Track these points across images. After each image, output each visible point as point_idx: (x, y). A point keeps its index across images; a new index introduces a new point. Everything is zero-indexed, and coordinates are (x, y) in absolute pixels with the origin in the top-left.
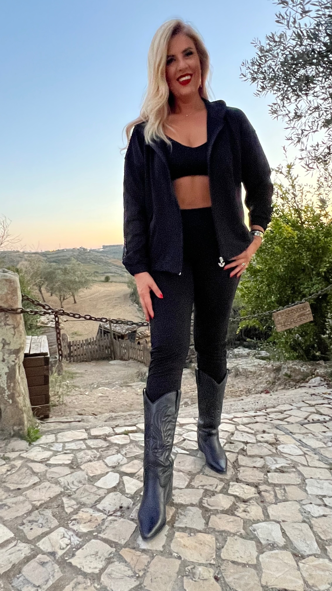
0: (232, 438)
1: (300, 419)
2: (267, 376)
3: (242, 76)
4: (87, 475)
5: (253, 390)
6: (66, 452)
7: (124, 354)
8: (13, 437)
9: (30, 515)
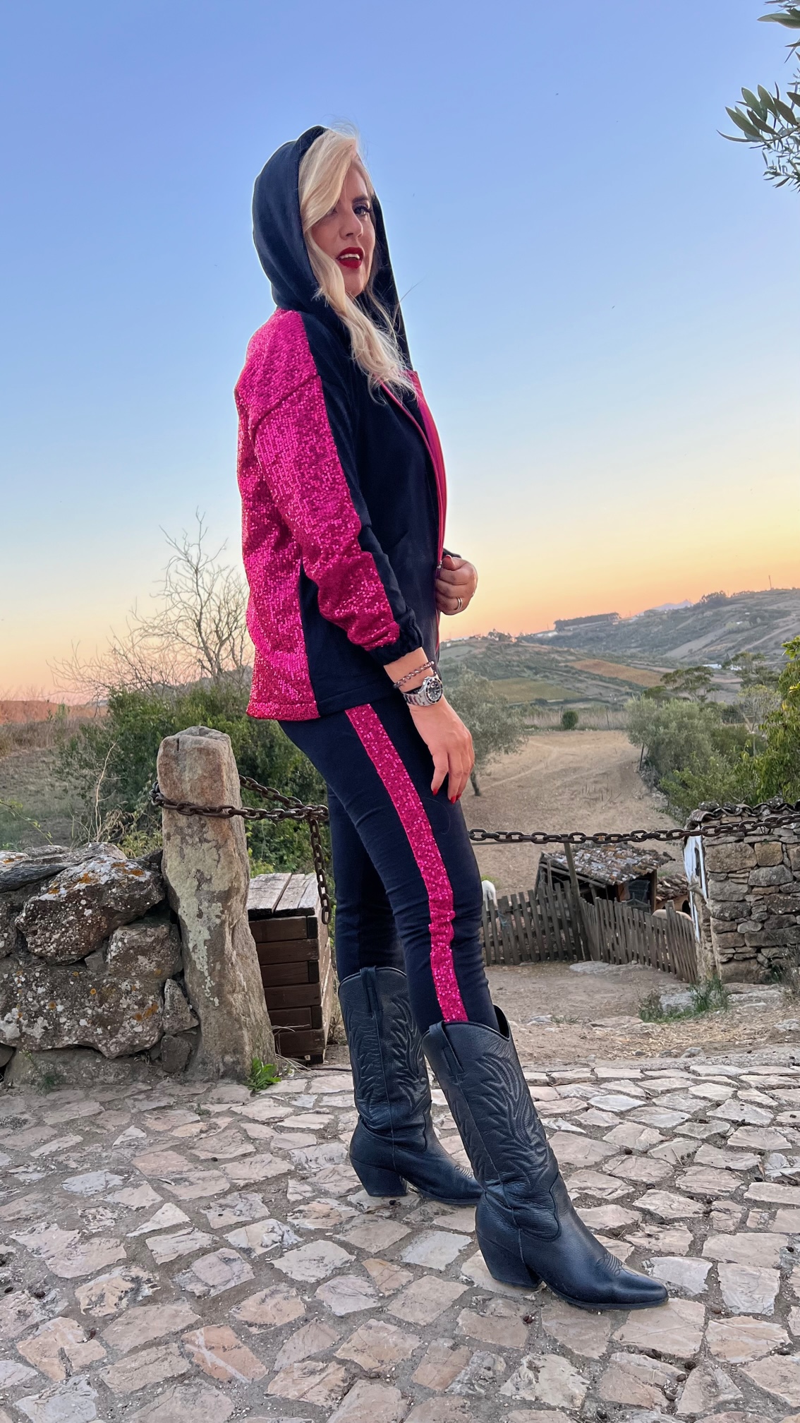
0: (709, 1113)
6: (317, 1109)
7: (613, 945)
8: (222, 1077)
9: (224, 1197)
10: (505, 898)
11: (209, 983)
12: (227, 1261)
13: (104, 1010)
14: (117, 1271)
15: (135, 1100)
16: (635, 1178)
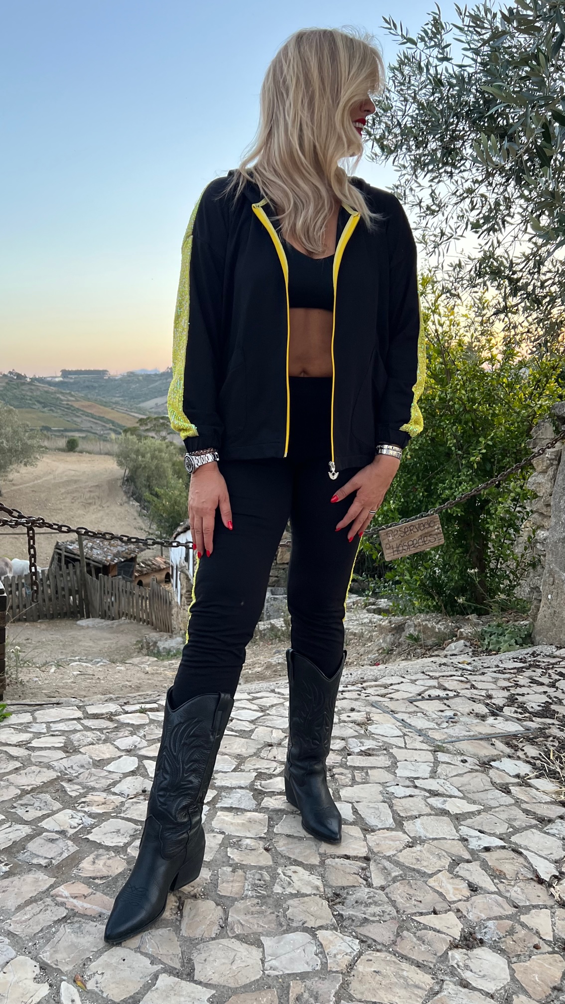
1: (411, 695)
2: (381, 640)
4: (91, 759)
5: (355, 663)
6: (51, 733)
7: (109, 607)
9: (21, 799)
12: (52, 841)
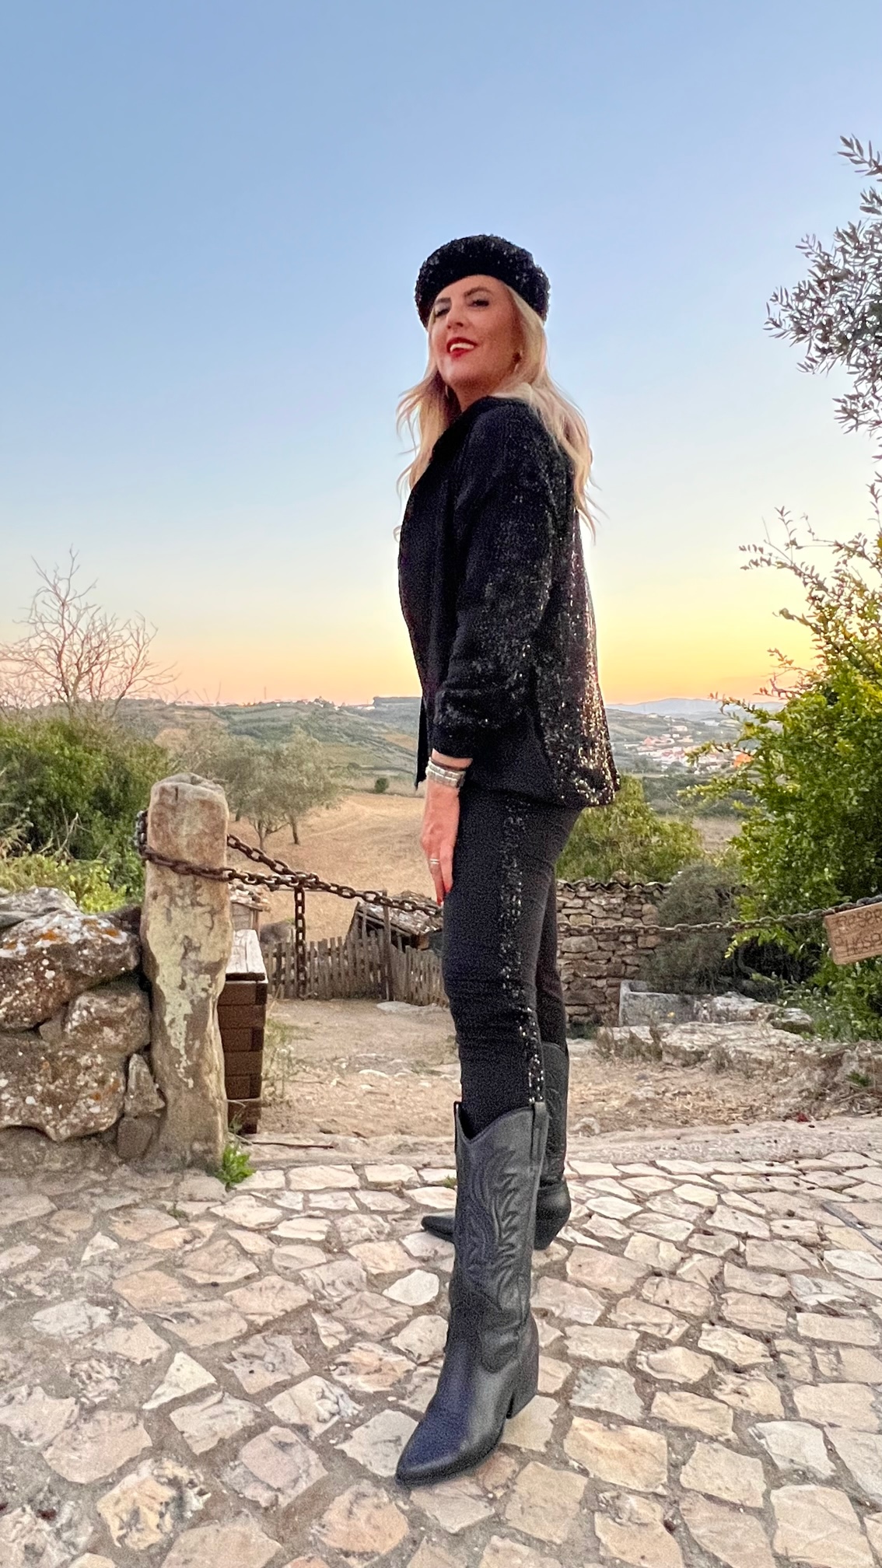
0: (709, 1222)
2: (804, 1076)
3: (771, 325)
4: (365, 1270)
5: (765, 1109)
6: (311, 1212)
7: (416, 989)
8: (189, 1167)
9: (245, 1343)
10: (325, 941)
11: (185, 1062)
12: (283, 1446)
13: (57, 1087)
14: (146, 1468)
15: (93, 1195)
16: (681, 1309)
